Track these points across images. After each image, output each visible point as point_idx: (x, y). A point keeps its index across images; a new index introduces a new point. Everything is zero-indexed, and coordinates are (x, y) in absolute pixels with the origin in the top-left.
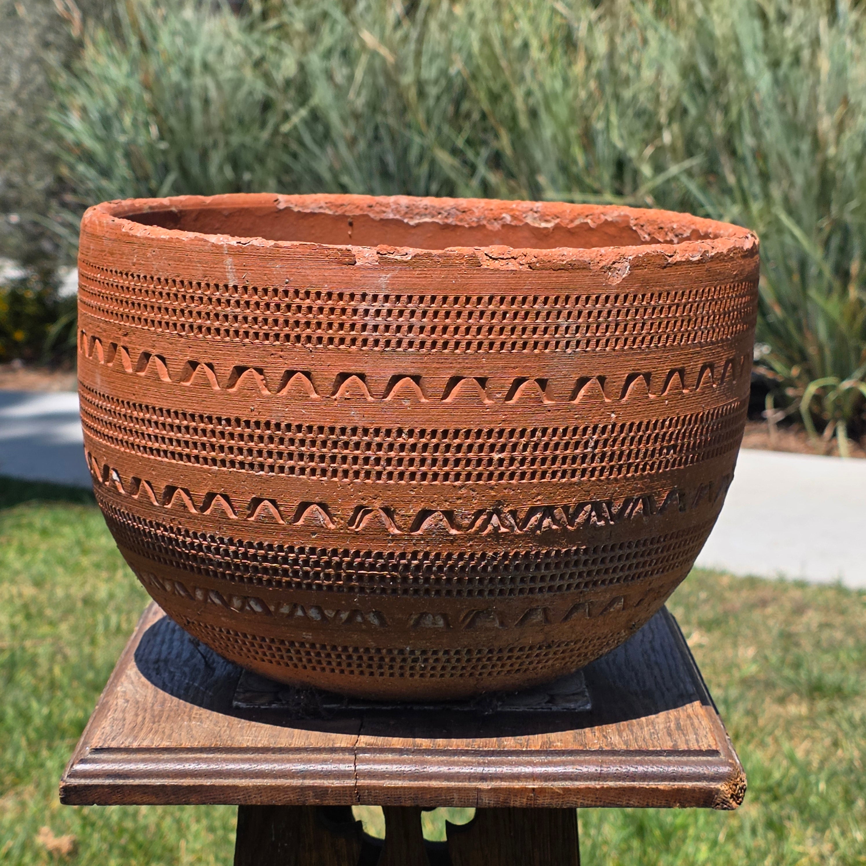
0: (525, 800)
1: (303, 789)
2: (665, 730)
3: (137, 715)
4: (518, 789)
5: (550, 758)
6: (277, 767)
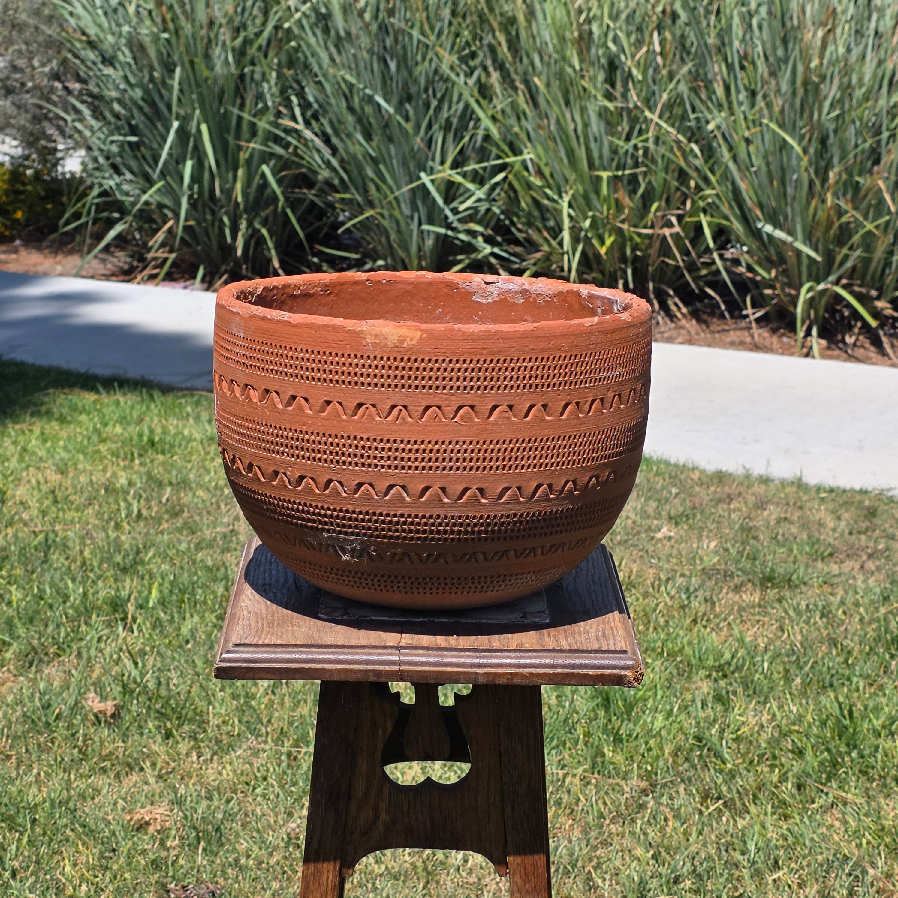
0: (505, 680)
1: (367, 671)
2: (595, 637)
3: (257, 622)
4: (501, 673)
5: (521, 654)
6: (350, 657)
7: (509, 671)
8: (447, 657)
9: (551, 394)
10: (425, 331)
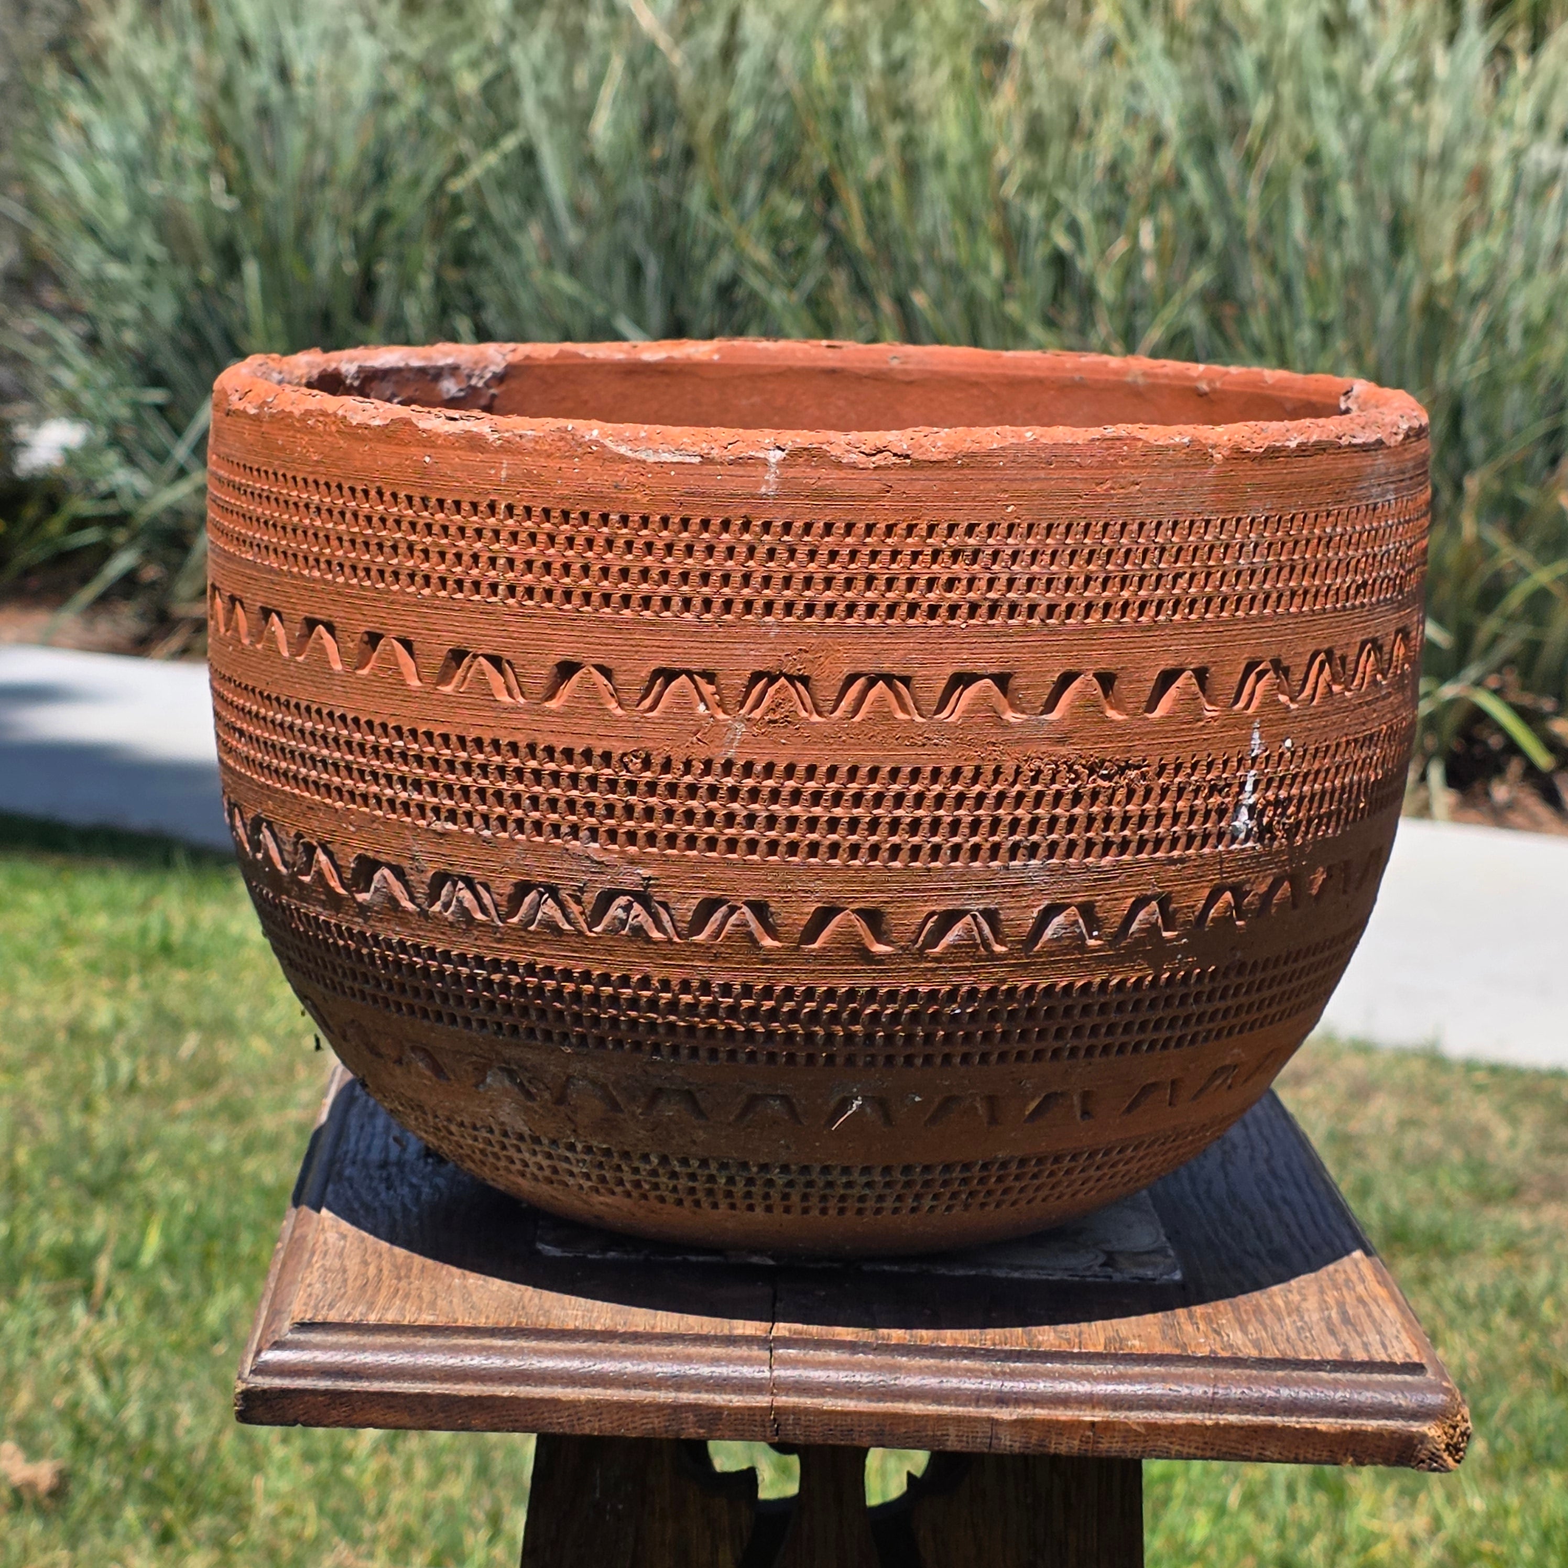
0: (1076, 1442)
2: (1322, 1324)
3: (365, 1263)
4: (1065, 1423)
5: (1121, 1368)
6: (630, 1367)
7: (1088, 1416)
8: (909, 1371)
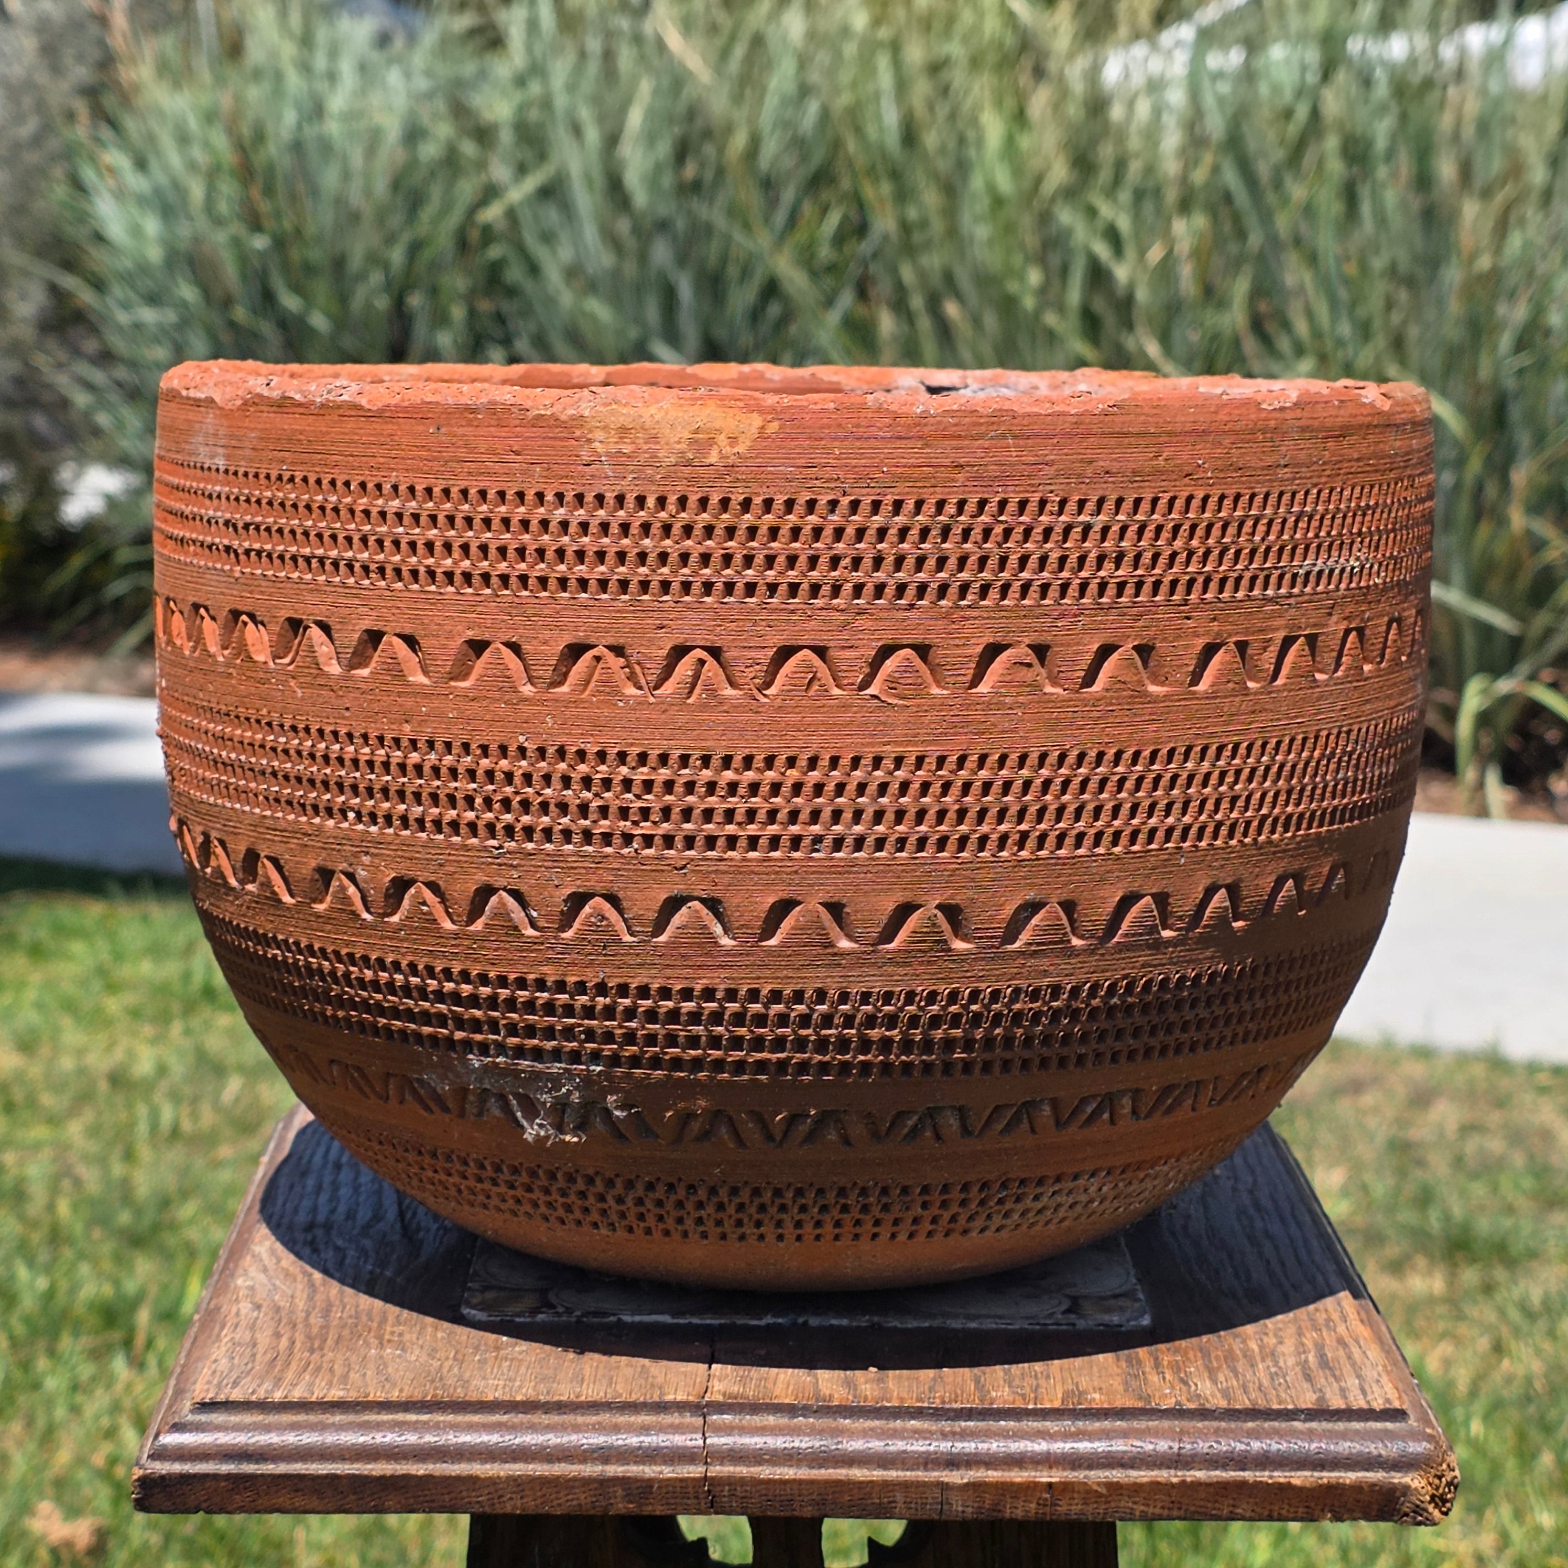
0: (1033, 1506)
1: (604, 1483)
2: (1298, 1369)
3: (277, 1335)
4: (1020, 1484)
5: (1080, 1424)
6: (552, 1439)
7: (1045, 1477)
8: (852, 1434)
9: (1162, 614)
10: (775, 413)
